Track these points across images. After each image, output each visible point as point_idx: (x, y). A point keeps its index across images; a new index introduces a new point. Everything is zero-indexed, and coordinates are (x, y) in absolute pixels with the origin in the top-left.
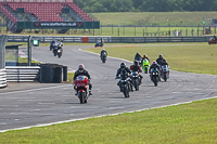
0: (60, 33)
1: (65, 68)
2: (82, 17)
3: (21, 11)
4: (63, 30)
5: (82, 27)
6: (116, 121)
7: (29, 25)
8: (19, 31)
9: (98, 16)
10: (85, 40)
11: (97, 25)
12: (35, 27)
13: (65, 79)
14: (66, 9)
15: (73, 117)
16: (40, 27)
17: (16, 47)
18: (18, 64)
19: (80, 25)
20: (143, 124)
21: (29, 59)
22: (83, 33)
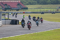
0: (17, 11)
1: (18, 21)
2: (23, 6)
3: (6, 5)
4: (18, 10)
5: (23, 9)
6: (32, 35)
7: (8, 9)
9: (27, 6)
10: (24, 13)
11: (27, 8)
12: (10, 9)
13: (18, 24)
14: (19, 4)
17: (5, 15)
18: (5, 20)
20: (40, 36)
21: (8, 18)
22: (23, 11)
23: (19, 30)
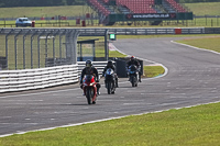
0: (153, 24)
2: (175, 8)
3: (113, 3)
4: (157, 22)
7: (121, 18)
8: (111, 24)
10: (178, 32)
11: (190, 16)
12: (127, 19)
16: (132, 19)
17: (92, 42)
19: (174, 17)
21: (106, 53)
22: (176, 24)
23: (127, 97)
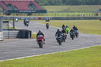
1: (30, 32)
2: (38, 8)
4: (30, 14)
5: (38, 12)
6: (54, 56)
7: (14, 12)
8: (9, 14)
9: (46, 8)
10: (40, 19)
11: (45, 12)
12: (16, 12)
13: (30, 37)
14: (31, 4)
15: (34, 55)
16: (19, 12)
17: (8, 22)
18: (8, 30)
20: (67, 58)
21: (14, 27)
22: (39, 15)
